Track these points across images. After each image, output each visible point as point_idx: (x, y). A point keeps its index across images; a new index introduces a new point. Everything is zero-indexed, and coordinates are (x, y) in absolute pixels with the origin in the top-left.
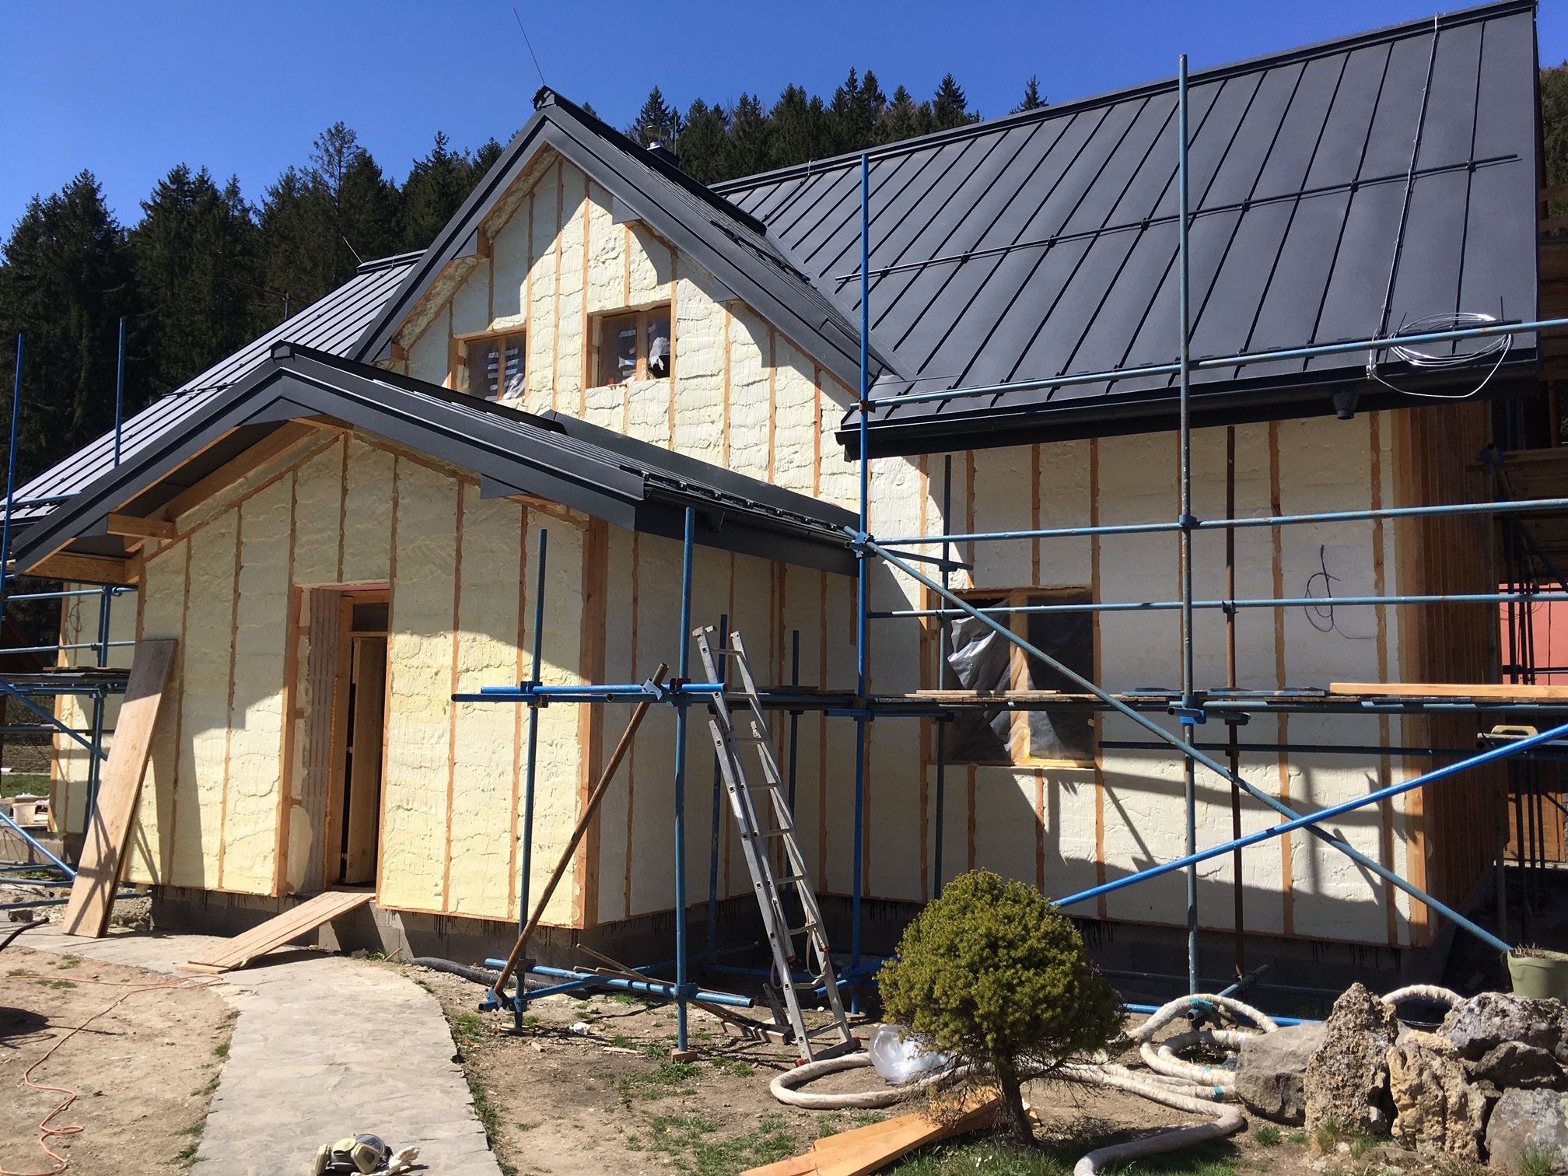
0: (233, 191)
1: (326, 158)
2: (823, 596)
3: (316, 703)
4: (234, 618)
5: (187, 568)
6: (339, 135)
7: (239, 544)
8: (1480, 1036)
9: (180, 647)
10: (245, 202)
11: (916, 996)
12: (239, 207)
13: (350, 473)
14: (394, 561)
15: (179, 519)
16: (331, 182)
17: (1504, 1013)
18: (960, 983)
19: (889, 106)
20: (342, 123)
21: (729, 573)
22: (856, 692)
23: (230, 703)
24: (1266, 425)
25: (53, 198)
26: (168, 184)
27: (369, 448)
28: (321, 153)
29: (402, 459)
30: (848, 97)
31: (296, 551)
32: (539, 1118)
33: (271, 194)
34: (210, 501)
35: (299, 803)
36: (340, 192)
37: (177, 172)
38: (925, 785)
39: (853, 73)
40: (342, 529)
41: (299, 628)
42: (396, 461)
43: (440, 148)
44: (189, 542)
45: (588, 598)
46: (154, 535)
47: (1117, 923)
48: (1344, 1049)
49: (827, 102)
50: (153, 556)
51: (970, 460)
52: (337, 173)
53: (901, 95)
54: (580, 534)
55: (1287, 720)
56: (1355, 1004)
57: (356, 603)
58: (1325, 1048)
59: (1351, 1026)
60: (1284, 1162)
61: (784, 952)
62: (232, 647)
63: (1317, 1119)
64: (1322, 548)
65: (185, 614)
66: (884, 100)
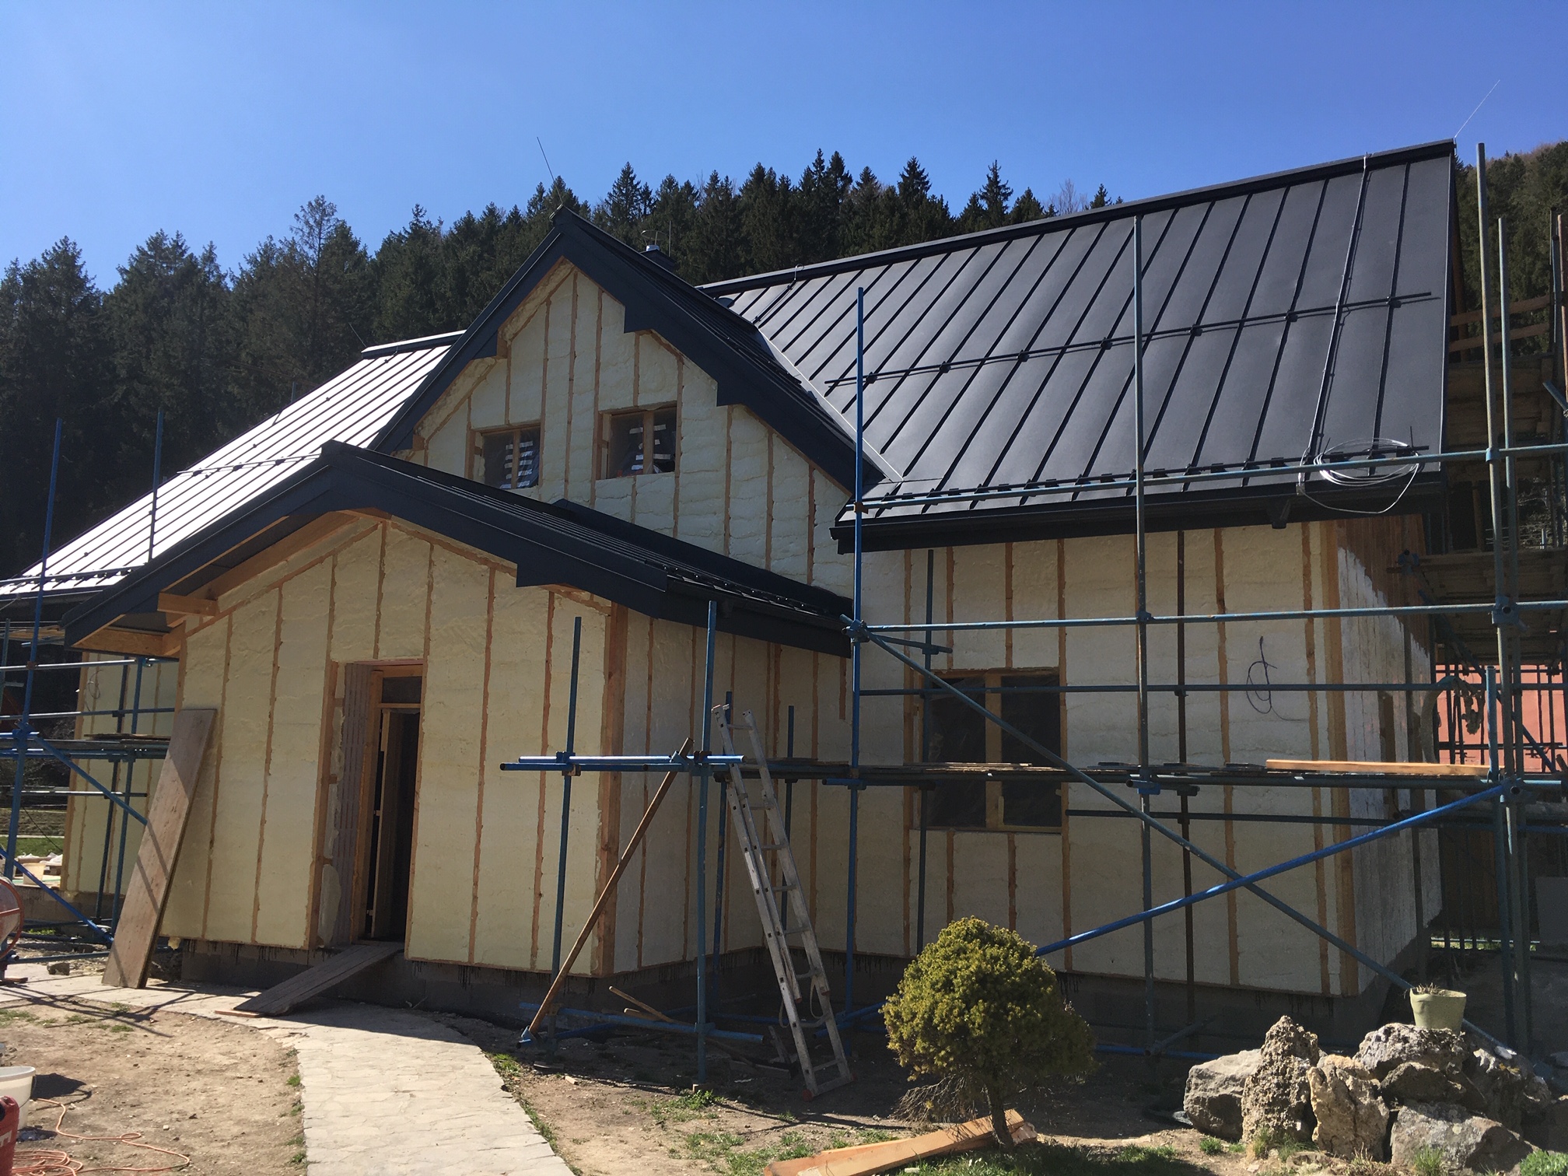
0: (209, 257)
1: (306, 230)
2: (815, 674)
3: (348, 768)
4: (273, 691)
5: (228, 641)
6: (320, 209)
7: (279, 622)
8: (1385, 1059)
9: (219, 717)
10: (220, 268)
11: (917, 1025)
12: (215, 273)
13: (387, 559)
14: (427, 640)
15: (220, 598)
16: (311, 253)
17: (1405, 1040)
18: (956, 1011)
19: (856, 186)
20: (323, 197)
21: (731, 653)
22: (850, 764)
23: (267, 769)
24: (1212, 531)
25: (33, 264)
26: (146, 249)
27: (405, 536)
28: (301, 225)
29: (436, 547)
30: (815, 177)
31: (334, 629)
32: (587, 1135)
33: (249, 262)
34: (251, 581)
35: (331, 862)
36: (319, 264)
37: (157, 238)
38: (908, 849)
39: (820, 153)
40: (378, 610)
41: (334, 699)
42: (432, 548)
43: (417, 220)
44: (230, 620)
45: (609, 675)
46: (198, 612)
47: (1081, 976)
48: (1274, 1071)
49: (796, 182)
50: (195, 631)
51: (950, 555)
52: (317, 245)
53: (867, 177)
54: (603, 619)
55: (1231, 792)
56: (1283, 1033)
57: (386, 676)
58: (1259, 1071)
59: (1279, 1052)
60: (1224, 1166)
61: (792, 994)
62: (270, 717)
63: (1252, 1132)
64: (1262, 639)
65: (224, 685)
66: (850, 180)
